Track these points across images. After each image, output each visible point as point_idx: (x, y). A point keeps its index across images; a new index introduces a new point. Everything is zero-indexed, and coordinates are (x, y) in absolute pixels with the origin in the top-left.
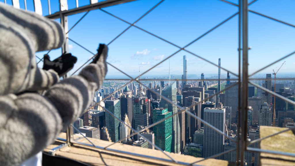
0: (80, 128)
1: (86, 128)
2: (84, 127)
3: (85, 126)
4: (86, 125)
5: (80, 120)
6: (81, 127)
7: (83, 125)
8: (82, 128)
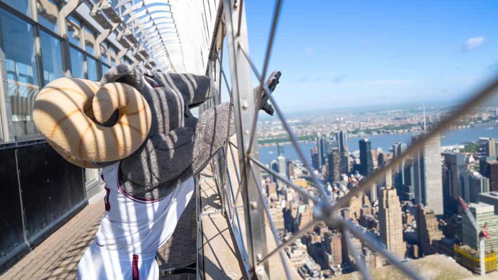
0: (482, 194)
1: (495, 195)
2: (492, 194)
3: (493, 192)
4: (494, 190)
5: (483, 180)
6: (484, 192)
7: (488, 189)
8: (487, 194)
